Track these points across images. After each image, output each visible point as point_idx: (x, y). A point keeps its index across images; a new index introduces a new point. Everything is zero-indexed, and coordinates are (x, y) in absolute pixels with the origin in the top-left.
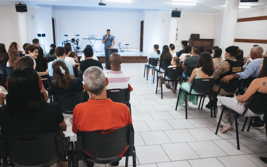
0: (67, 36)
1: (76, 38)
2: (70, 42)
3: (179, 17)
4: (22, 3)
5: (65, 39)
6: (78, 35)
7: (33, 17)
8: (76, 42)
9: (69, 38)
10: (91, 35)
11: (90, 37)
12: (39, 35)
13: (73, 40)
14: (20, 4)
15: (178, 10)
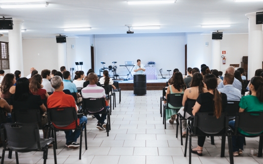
0: (104, 63)
1: (113, 65)
2: (108, 70)
3: (221, 38)
4: (62, 35)
5: (102, 66)
6: (115, 62)
7: (72, 46)
8: (113, 70)
9: (107, 66)
10: (128, 62)
11: (126, 63)
12: (77, 64)
13: (110, 67)
14: (60, 36)
15: (219, 31)
